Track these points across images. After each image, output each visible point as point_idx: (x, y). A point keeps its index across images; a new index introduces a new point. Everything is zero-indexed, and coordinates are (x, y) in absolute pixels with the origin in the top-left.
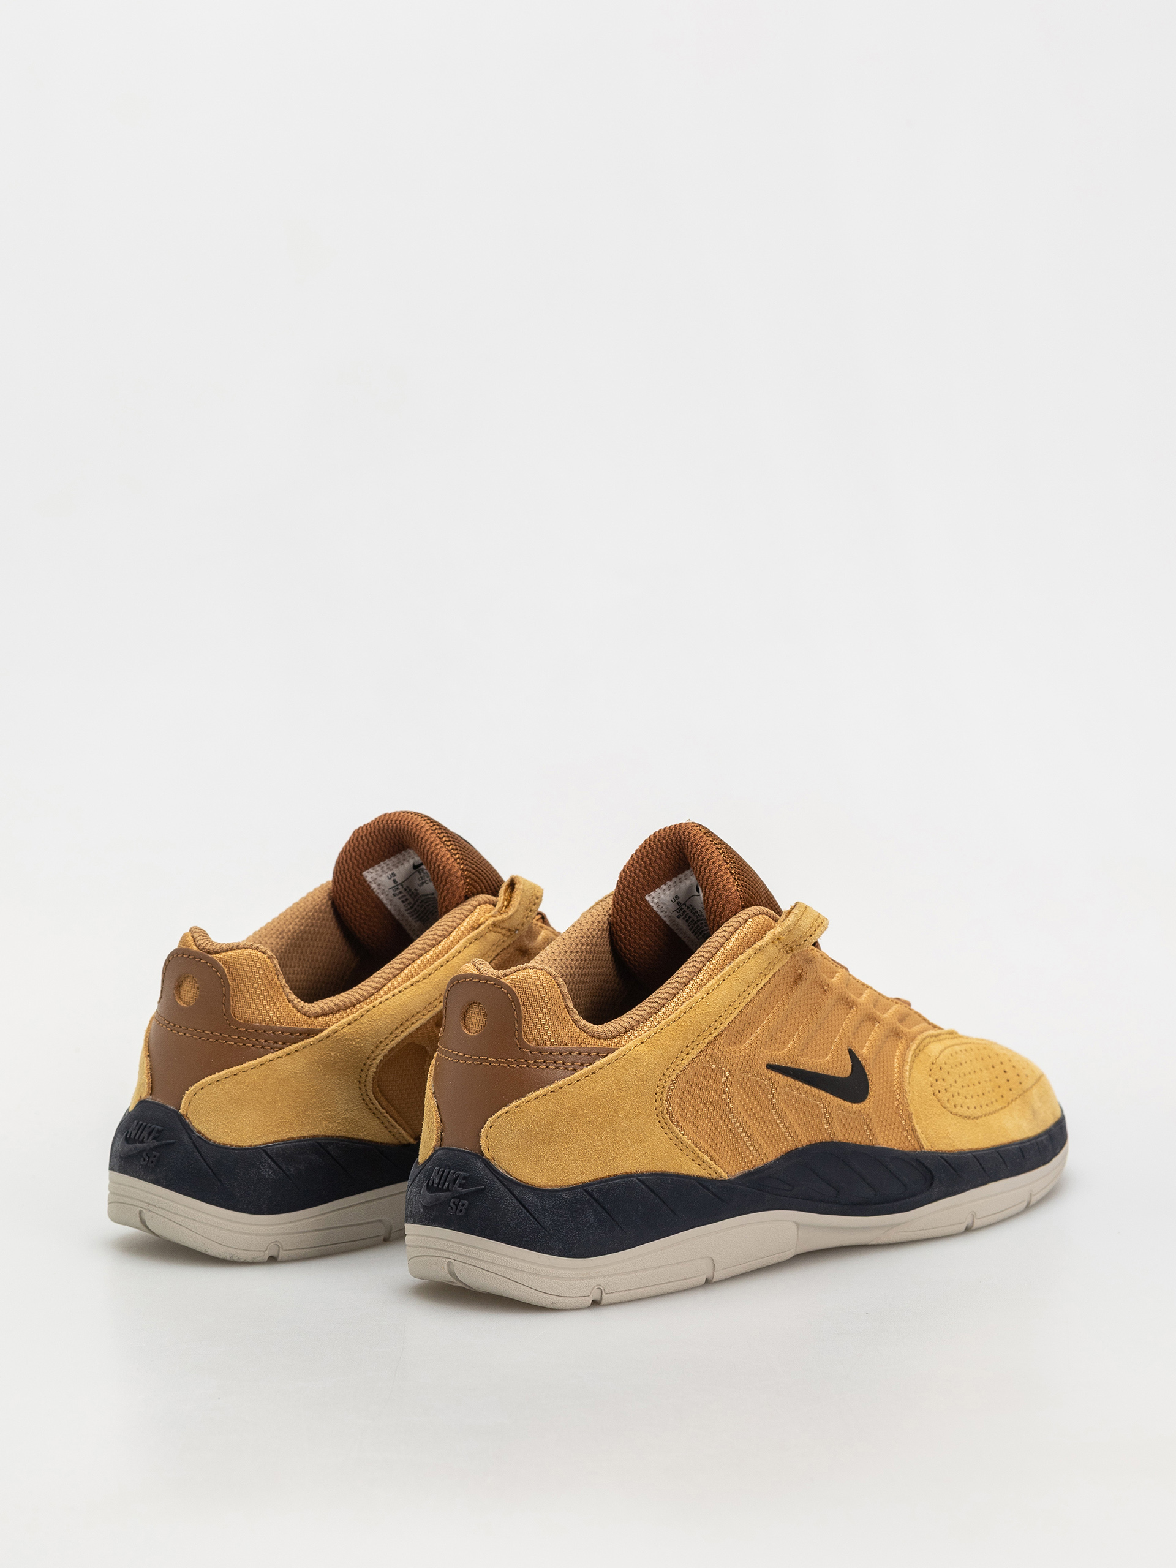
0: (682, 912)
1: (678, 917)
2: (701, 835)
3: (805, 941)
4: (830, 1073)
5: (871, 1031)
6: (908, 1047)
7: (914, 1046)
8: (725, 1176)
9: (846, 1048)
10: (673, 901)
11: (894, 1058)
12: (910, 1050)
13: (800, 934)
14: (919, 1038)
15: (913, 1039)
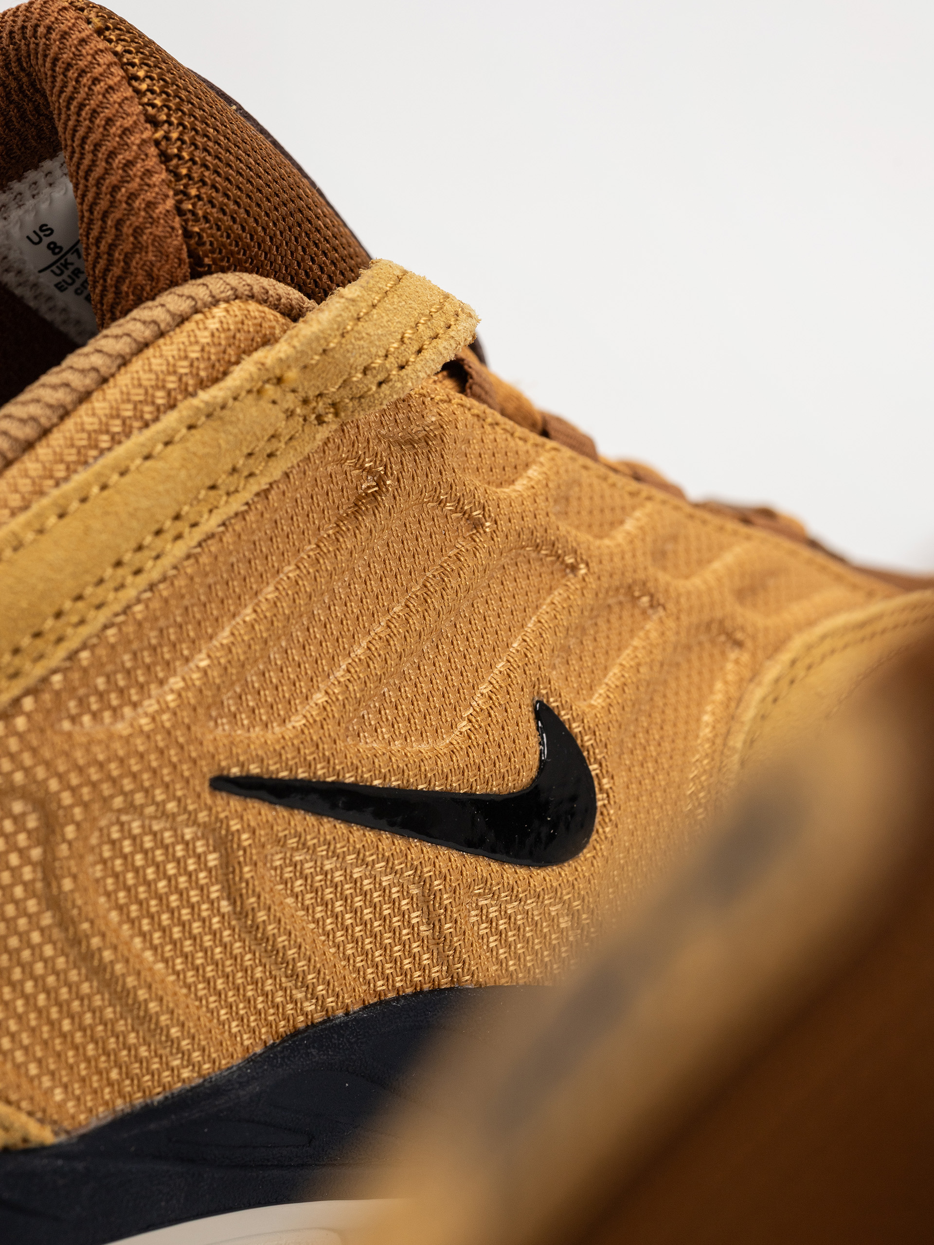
0: (67, 273)
1: (60, 287)
2: (83, 35)
3: (380, 384)
4: (457, 785)
5: (632, 637)
6: (755, 675)
7: (773, 671)
8: (45, 1135)
9: (527, 700)
10: (36, 239)
11: (701, 712)
12: (759, 684)
13: (361, 361)
14: (797, 643)
15: (778, 647)
